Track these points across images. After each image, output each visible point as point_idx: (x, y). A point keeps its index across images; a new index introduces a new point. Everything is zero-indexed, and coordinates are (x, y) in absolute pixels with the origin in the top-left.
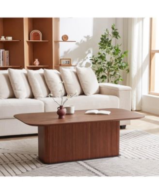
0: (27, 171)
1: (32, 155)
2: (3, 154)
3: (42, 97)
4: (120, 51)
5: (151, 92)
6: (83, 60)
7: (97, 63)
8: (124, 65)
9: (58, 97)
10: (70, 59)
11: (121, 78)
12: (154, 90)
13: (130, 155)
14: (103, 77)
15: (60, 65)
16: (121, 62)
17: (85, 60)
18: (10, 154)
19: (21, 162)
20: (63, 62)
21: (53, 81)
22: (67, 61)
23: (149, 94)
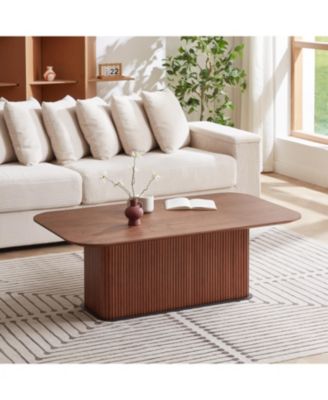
0: (71, 338)
1: (71, 298)
2: (9, 293)
3: (72, 160)
4: (226, 43)
5: (296, 130)
6: (145, 62)
7: (177, 73)
8: (236, 74)
9: (107, 158)
10: (120, 65)
11: (230, 103)
12: (301, 128)
13: (272, 295)
14: (191, 102)
15: (100, 78)
16: (230, 68)
17: (150, 63)
18: (22, 294)
19: (53, 314)
20: (106, 71)
21: (95, 126)
22: (114, 67)
23: (291, 135)
